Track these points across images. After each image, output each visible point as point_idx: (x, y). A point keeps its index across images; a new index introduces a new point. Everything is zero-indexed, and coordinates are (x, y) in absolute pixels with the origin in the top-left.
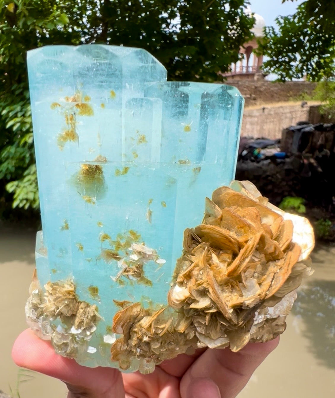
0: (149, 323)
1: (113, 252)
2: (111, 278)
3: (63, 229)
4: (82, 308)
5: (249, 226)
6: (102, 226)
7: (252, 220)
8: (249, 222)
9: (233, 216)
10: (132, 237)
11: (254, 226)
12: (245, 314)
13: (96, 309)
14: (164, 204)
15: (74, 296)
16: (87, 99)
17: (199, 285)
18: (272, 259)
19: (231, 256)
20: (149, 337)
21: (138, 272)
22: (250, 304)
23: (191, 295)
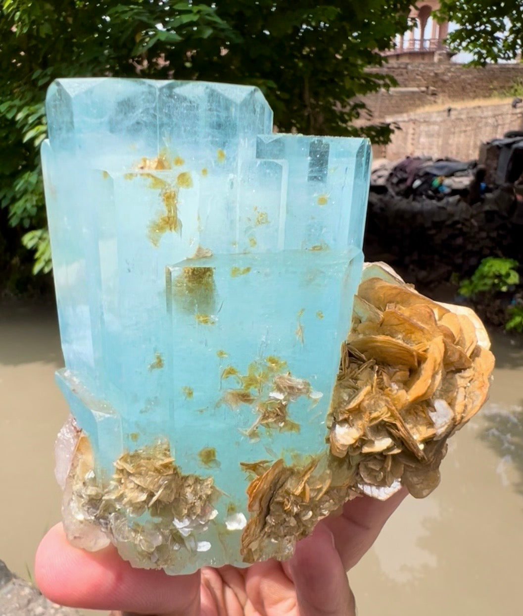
4: (189, 486)
5: (422, 330)
8: (420, 324)
9: (401, 319)
11: (428, 328)
12: (436, 447)
15: (174, 469)
16: (178, 162)
17: (374, 419)
18: (454, 369)
19: (408, 373)
20: (300, 505)
21: (282, 415)
22: (443, 433)
23: (364, 435)
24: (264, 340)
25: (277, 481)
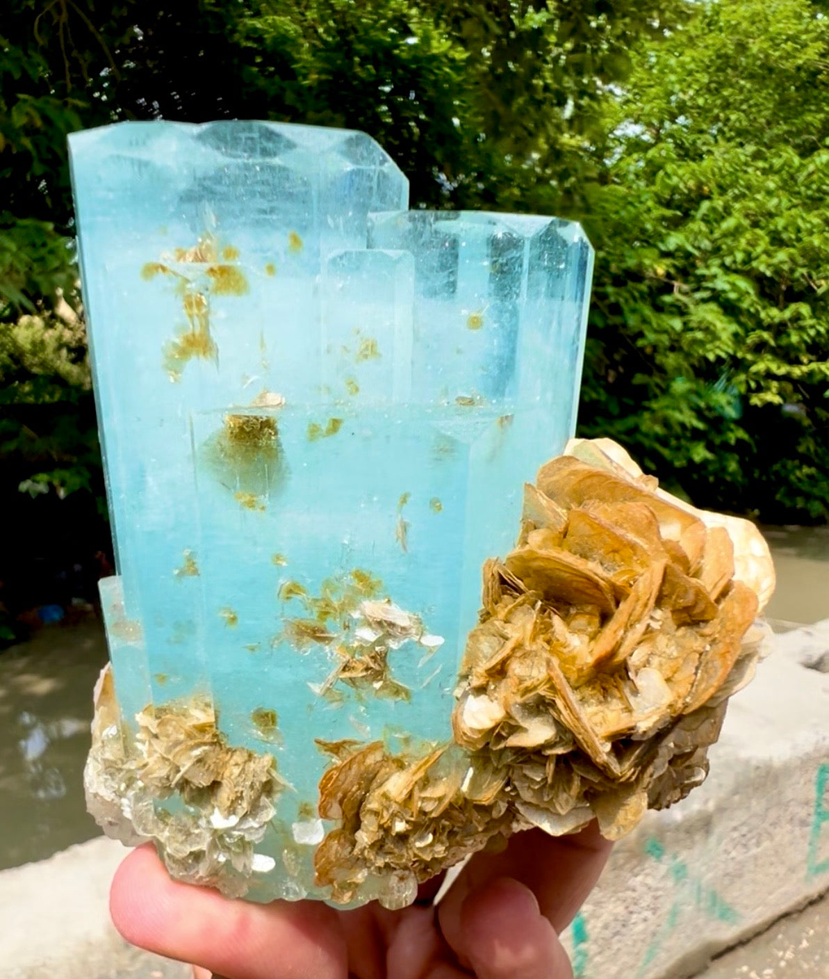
0: (406, 788)
1: (313, 624)
2: (309, 687)
3: (182, 574)
4: (237, 764)
5: (633, 547)
6: (284, 564)
7: (639, 533)
8: (631, 537)
9: (596, 526)
10: (359, 586)
11: (646, 547)
12: (637, 752)
13: (274, 765)
14: (435, 504)
15: (215, 736)
16: (230, 253)
17: (527, 690)
18: (689, 621)
19: (597, 620)
20: (407, 822)
21: (377, 668)
22: (650, 729)
23: (509, 715)
24: (346, 542)
25: (371, 776)
